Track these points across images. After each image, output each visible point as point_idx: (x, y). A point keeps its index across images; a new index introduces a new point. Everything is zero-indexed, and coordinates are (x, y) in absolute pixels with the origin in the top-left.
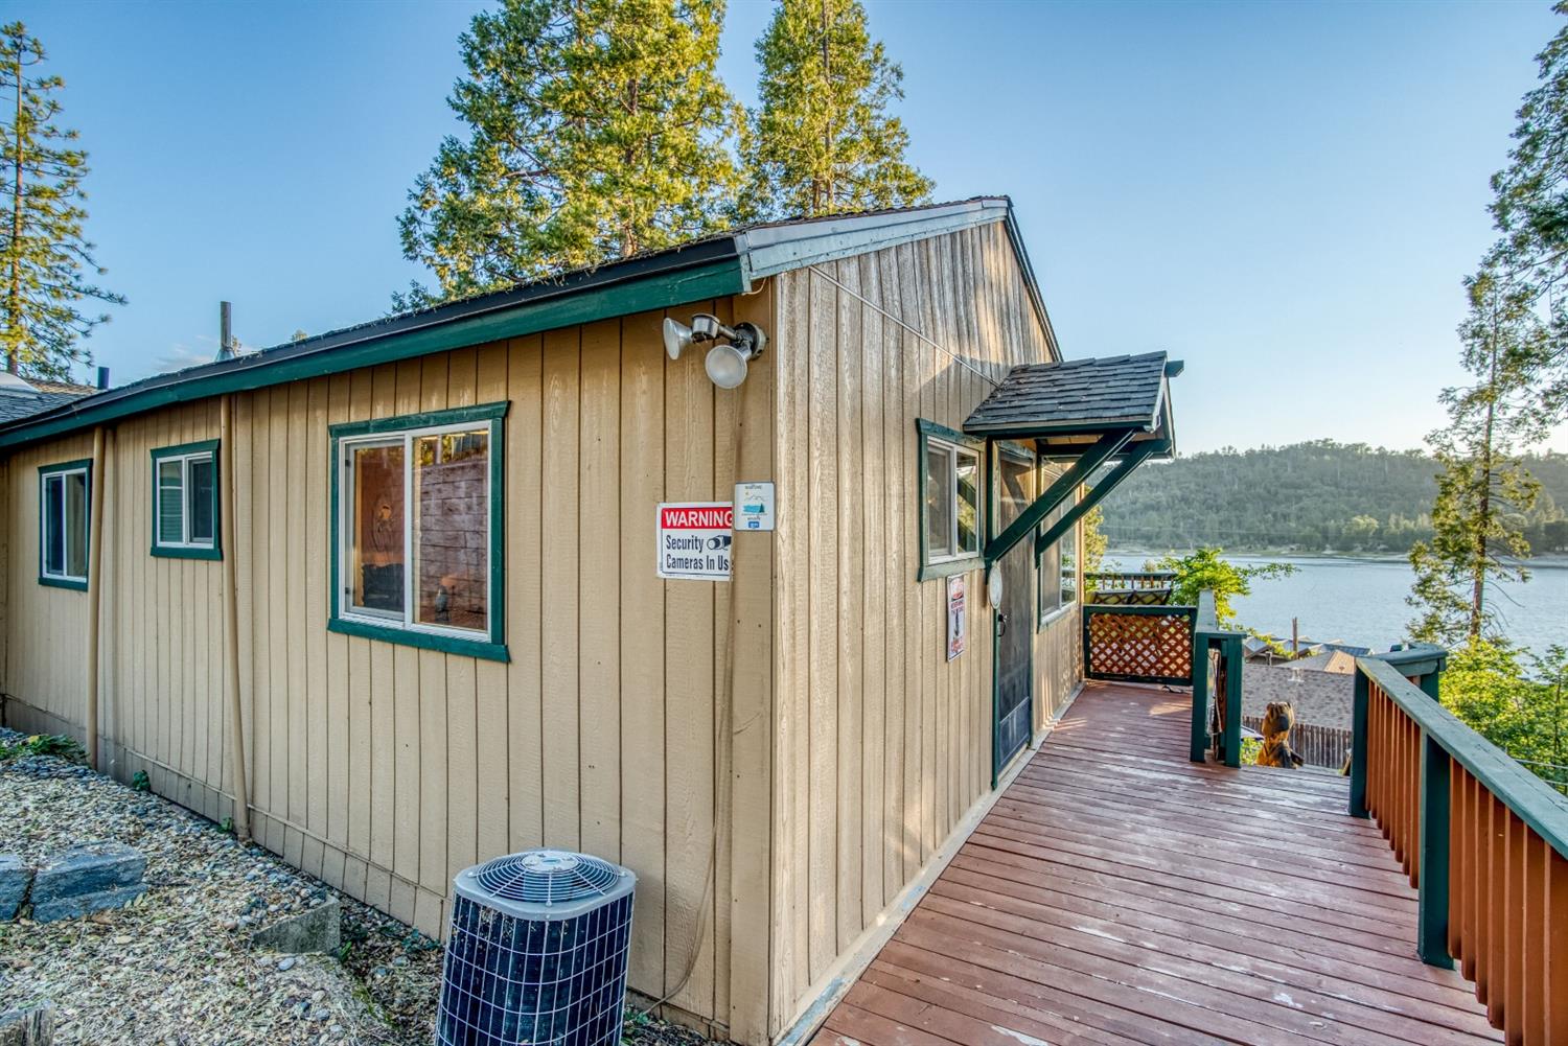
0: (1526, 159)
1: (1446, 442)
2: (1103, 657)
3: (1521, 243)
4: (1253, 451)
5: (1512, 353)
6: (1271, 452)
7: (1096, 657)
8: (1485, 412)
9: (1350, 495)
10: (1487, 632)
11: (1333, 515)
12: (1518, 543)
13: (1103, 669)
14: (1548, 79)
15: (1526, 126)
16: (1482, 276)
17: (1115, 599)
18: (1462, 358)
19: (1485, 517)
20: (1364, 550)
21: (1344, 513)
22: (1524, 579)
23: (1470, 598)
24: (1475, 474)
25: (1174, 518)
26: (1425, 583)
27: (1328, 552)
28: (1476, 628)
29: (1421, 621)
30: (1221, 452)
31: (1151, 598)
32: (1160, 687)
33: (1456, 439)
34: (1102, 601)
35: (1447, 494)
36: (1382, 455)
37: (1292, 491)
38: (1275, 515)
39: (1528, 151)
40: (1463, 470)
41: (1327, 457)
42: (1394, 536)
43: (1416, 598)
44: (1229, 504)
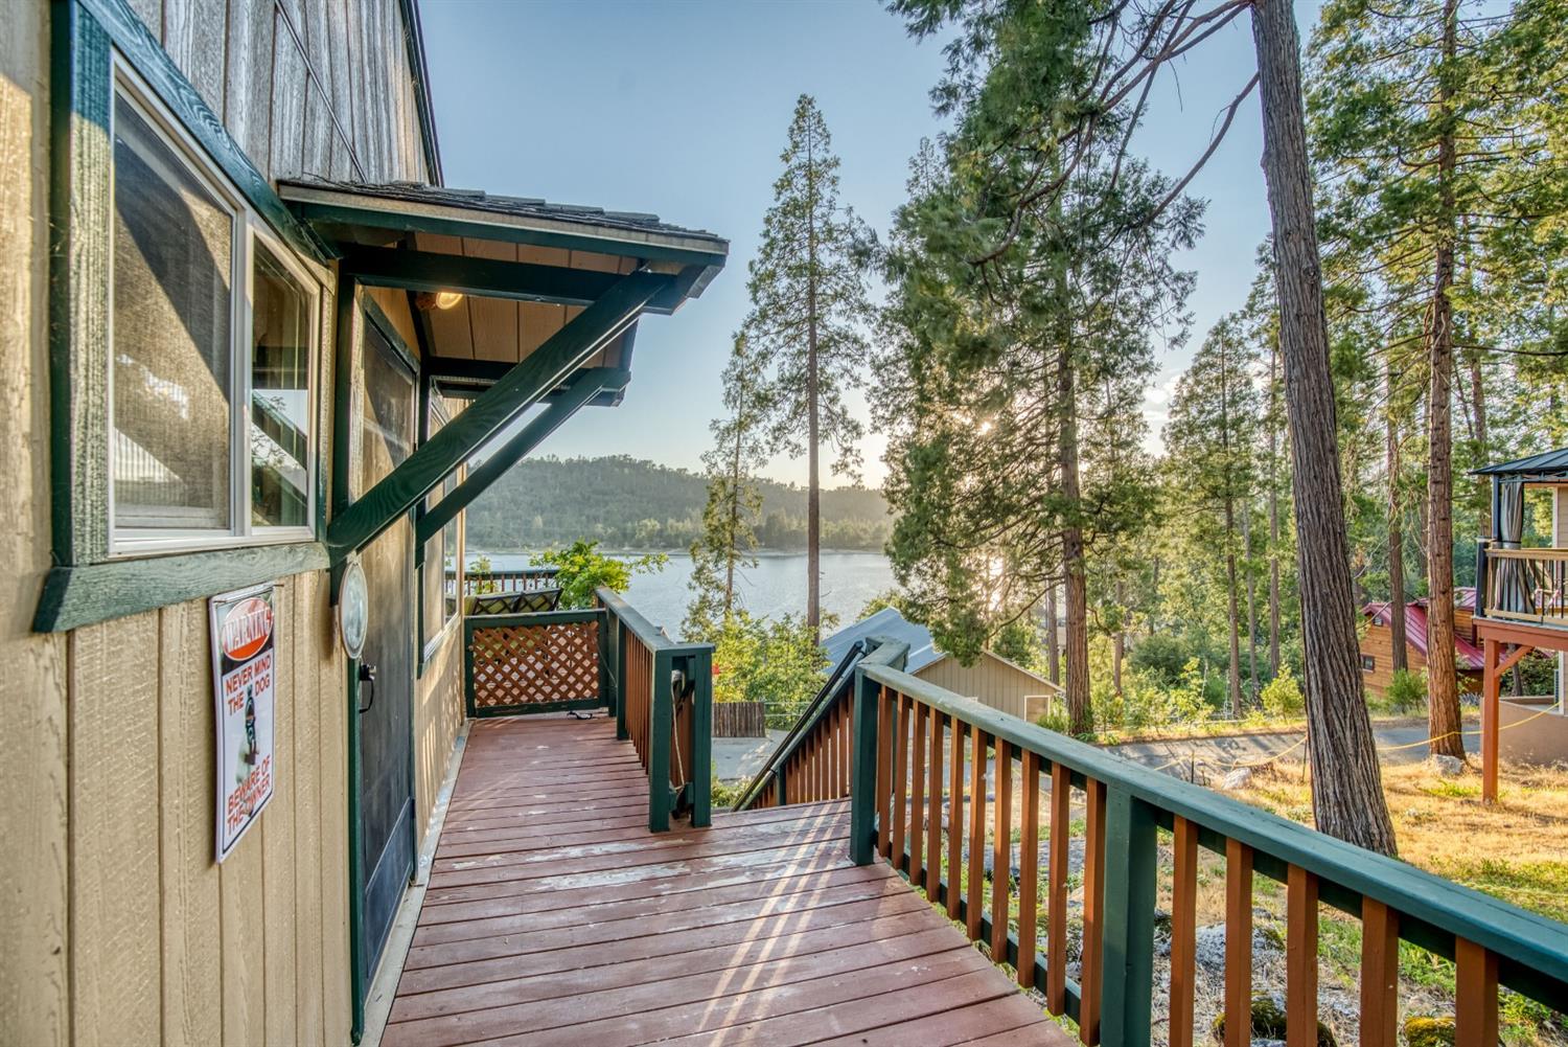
0: (768, 256)
1: (713, 461)
2: (490, 686)
3: (764, 315)
4: (571, 460)
5: (758, 396)
6: (585, 462)
7: (482, 686)
8: (736, 440)
9: (641, 502)
10: (735, 606)
11: (630, 518)
12: (752, 538)
13: (492, 702)
14: (779, 204)
15: (768, 231)
16: (743, 334)
17: (499, 606)
18: (723, 398)
19: (735, 519)
20: (651, 547)
21: (638, 516)
22: (756, 565)
23: (725, 582)
24: (730, 488)
25: (504, 518)
26: (700, 571)
27: (626, 548)
28: (728, 604)
29: (697, 601)
30: (545, 459)
31: (540, 600)
32: (564, 714)
33: (719, 460)
34: (485, 610)
35: (713, 501)
36: (663, 471)
37: (600, 497)
38: (588, 517)
39: (768, 250)
40: (723, 483)
41: (626, 471)
42: (669, 536)
43: (694, 583)
44: (552, 506)
